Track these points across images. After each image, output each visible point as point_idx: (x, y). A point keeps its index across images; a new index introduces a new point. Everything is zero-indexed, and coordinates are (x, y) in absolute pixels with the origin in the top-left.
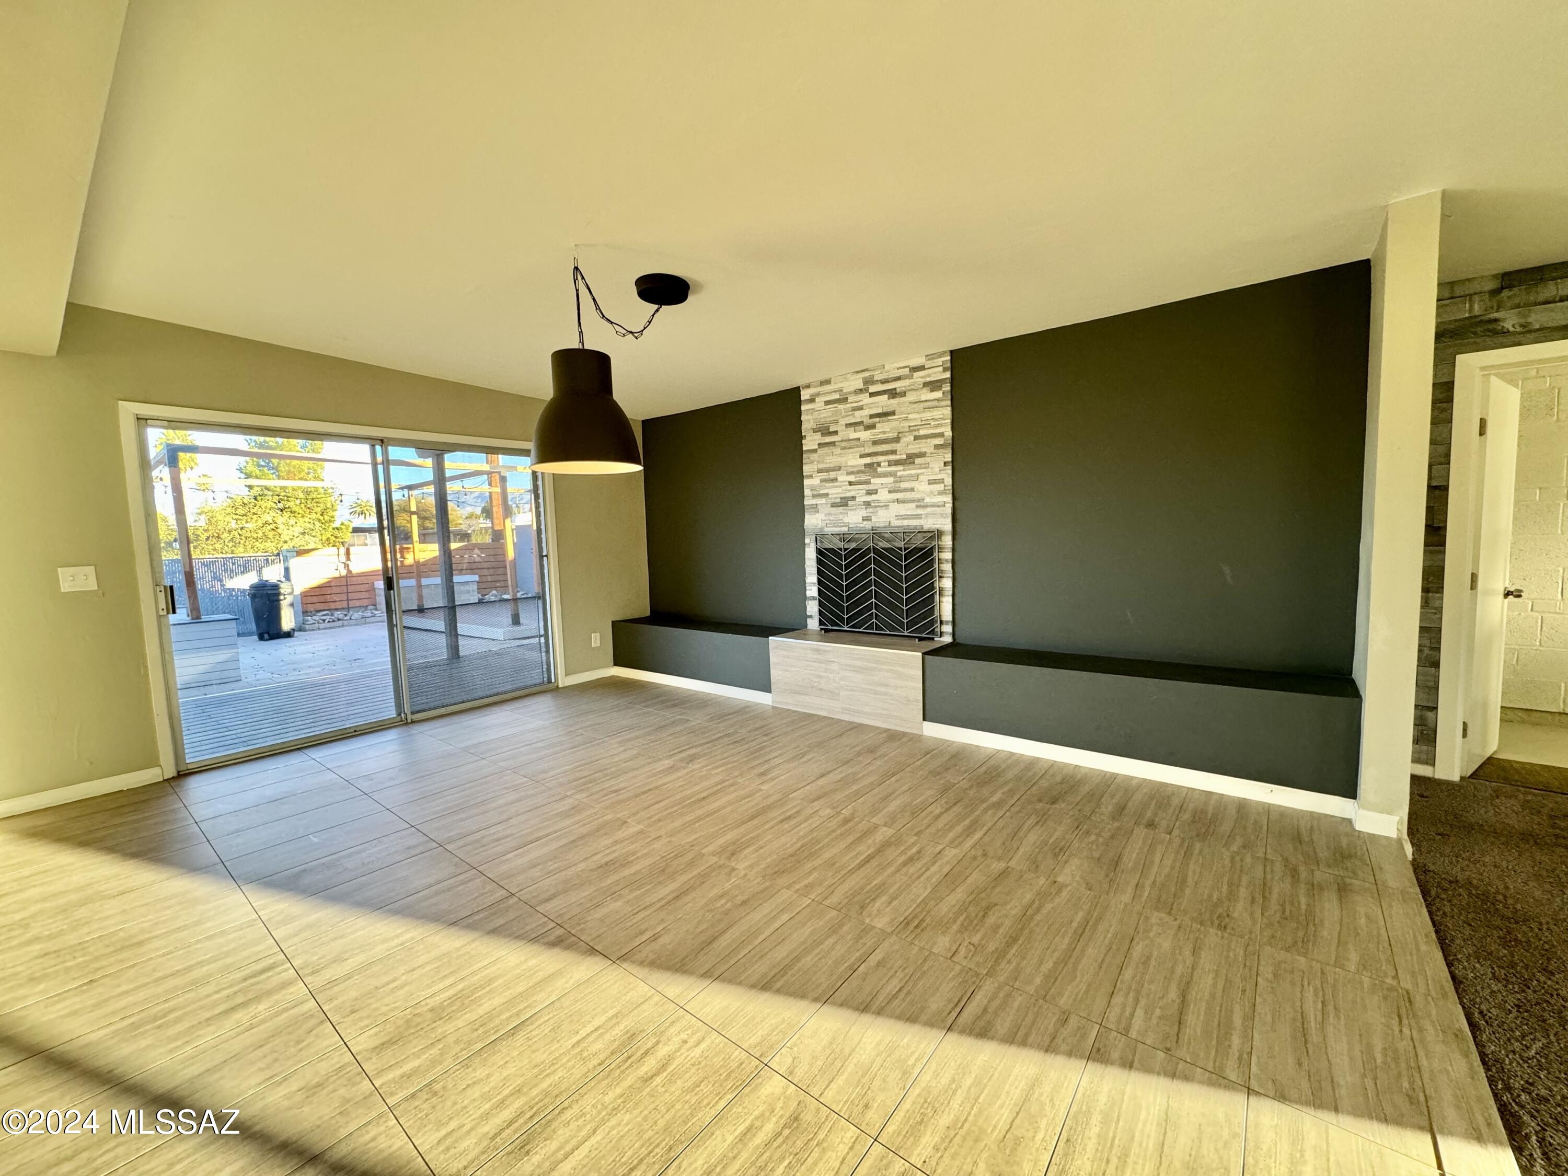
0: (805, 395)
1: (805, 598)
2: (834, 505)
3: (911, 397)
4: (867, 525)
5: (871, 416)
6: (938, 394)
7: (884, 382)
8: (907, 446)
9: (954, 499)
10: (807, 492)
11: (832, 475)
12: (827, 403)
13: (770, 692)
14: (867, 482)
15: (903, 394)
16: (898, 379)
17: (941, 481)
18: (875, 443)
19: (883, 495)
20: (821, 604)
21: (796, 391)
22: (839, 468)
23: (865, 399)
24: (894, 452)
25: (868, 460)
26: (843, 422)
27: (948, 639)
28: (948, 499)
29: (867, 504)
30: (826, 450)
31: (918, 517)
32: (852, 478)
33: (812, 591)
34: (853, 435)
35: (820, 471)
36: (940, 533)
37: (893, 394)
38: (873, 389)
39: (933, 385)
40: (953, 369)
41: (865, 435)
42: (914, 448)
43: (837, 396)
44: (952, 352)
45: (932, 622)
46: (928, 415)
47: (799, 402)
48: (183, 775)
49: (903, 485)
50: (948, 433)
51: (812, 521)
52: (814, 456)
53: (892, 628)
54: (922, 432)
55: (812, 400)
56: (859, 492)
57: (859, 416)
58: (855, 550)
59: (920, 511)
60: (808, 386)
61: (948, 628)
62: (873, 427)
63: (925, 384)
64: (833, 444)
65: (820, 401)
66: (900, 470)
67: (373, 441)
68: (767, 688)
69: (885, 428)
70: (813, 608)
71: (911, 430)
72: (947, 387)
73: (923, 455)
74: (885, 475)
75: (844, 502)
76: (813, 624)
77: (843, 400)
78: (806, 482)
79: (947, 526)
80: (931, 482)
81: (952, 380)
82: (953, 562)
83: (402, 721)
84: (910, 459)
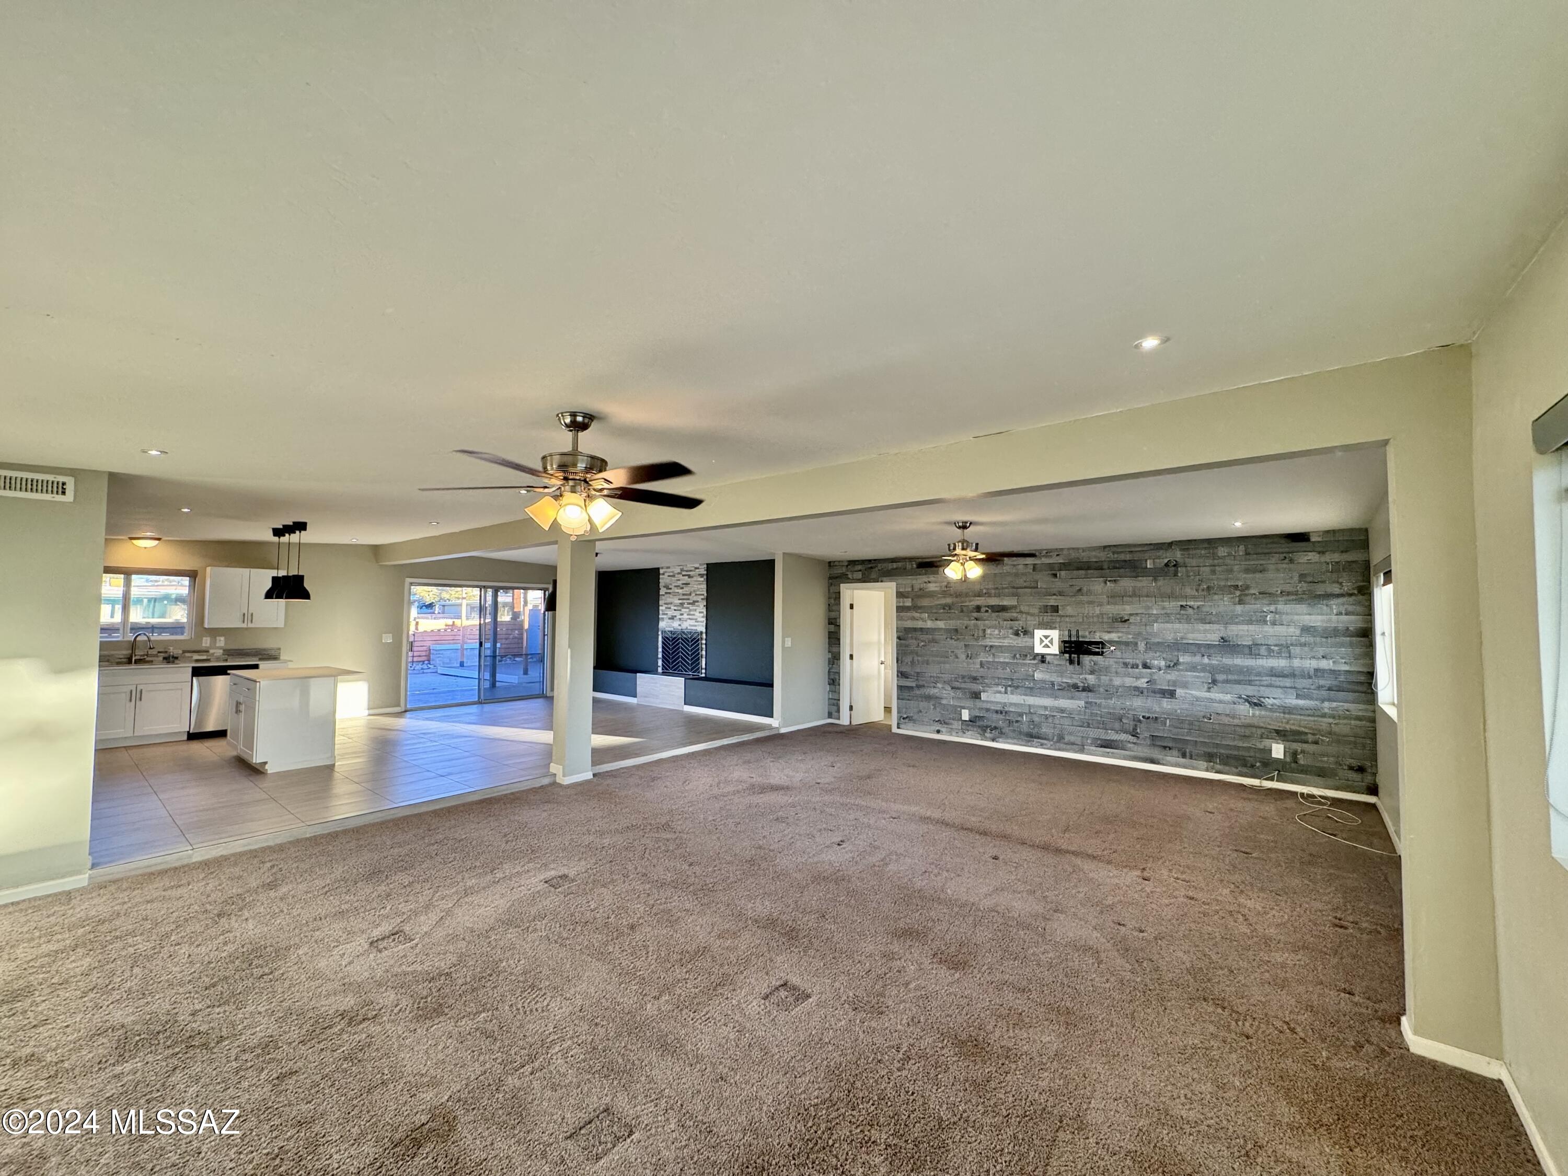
0: (661, 571)
1: (658, 658)
2: (670, 619)
3: (695, 579)
4: (680, 628)
5: (683, 584)
6: (702, 579)
7: (687, 571)
8: (693, 598)
9: (707, 620)
10: (661, 612)
11: (669, 606)
12: (669, 576)
13: (636, 697)
14: (680, 610)
15: (692, 577)
16: (691, 571)
17: (702, 612)
18: (683, 595)
19: (685, 616)
20: (663, 661)
21: (658, 569)
22: (671, 603)
23: (681, 577)
24: (688, 599)
25: (681, 601)
26: (674, 585)
27: (703, 675)
28: (704, 619)
29: (680, 619)
30: (668, 595)
31: (696, 626)
32: (676, 608)
33: (660, 656)
34: (677, 591)
35: (665, 604)
36: (702, 633)
37: (689, 576)
38: (684, 573)
39: (701, 575)
40: (707, 570)
41: (680, 591)
42: (695, 598)
43: (671, 574)
44: (707, 564)
45: (698, 669)
46: (699, 587)
47: (659, 574)
48: (406, 711)
49: (692, 613)
50: (706, 594)
51: (662, 625)
52: (663, 597)
53: (686, 671)
54: (698, 593)
55: (663, 574)
56: (677, 613)
57: (679, 583)
58: (675, 638)
59: (696, 624)
60: (662, 568)
61: (704, 671)
62: (682, 588)
63: (699, 575)
64: (670, 593)
65: (667, 574)
66: (691, 607)
67: (481, 587)
68: (635, 696)
69: (687, 590)
70: (660, 663)
71: (694, 591)
72: (705, 577)
73: (698, 602)
74: (686, 608)
75: (672, 618)
76: (660, 670)
77: (674, 576)
78: (661, 608)
79: (704, 631)
80: (700, 612)
81: (707, 575)
82: (706, 644)
83: (479, 702)
84: (694, 603)
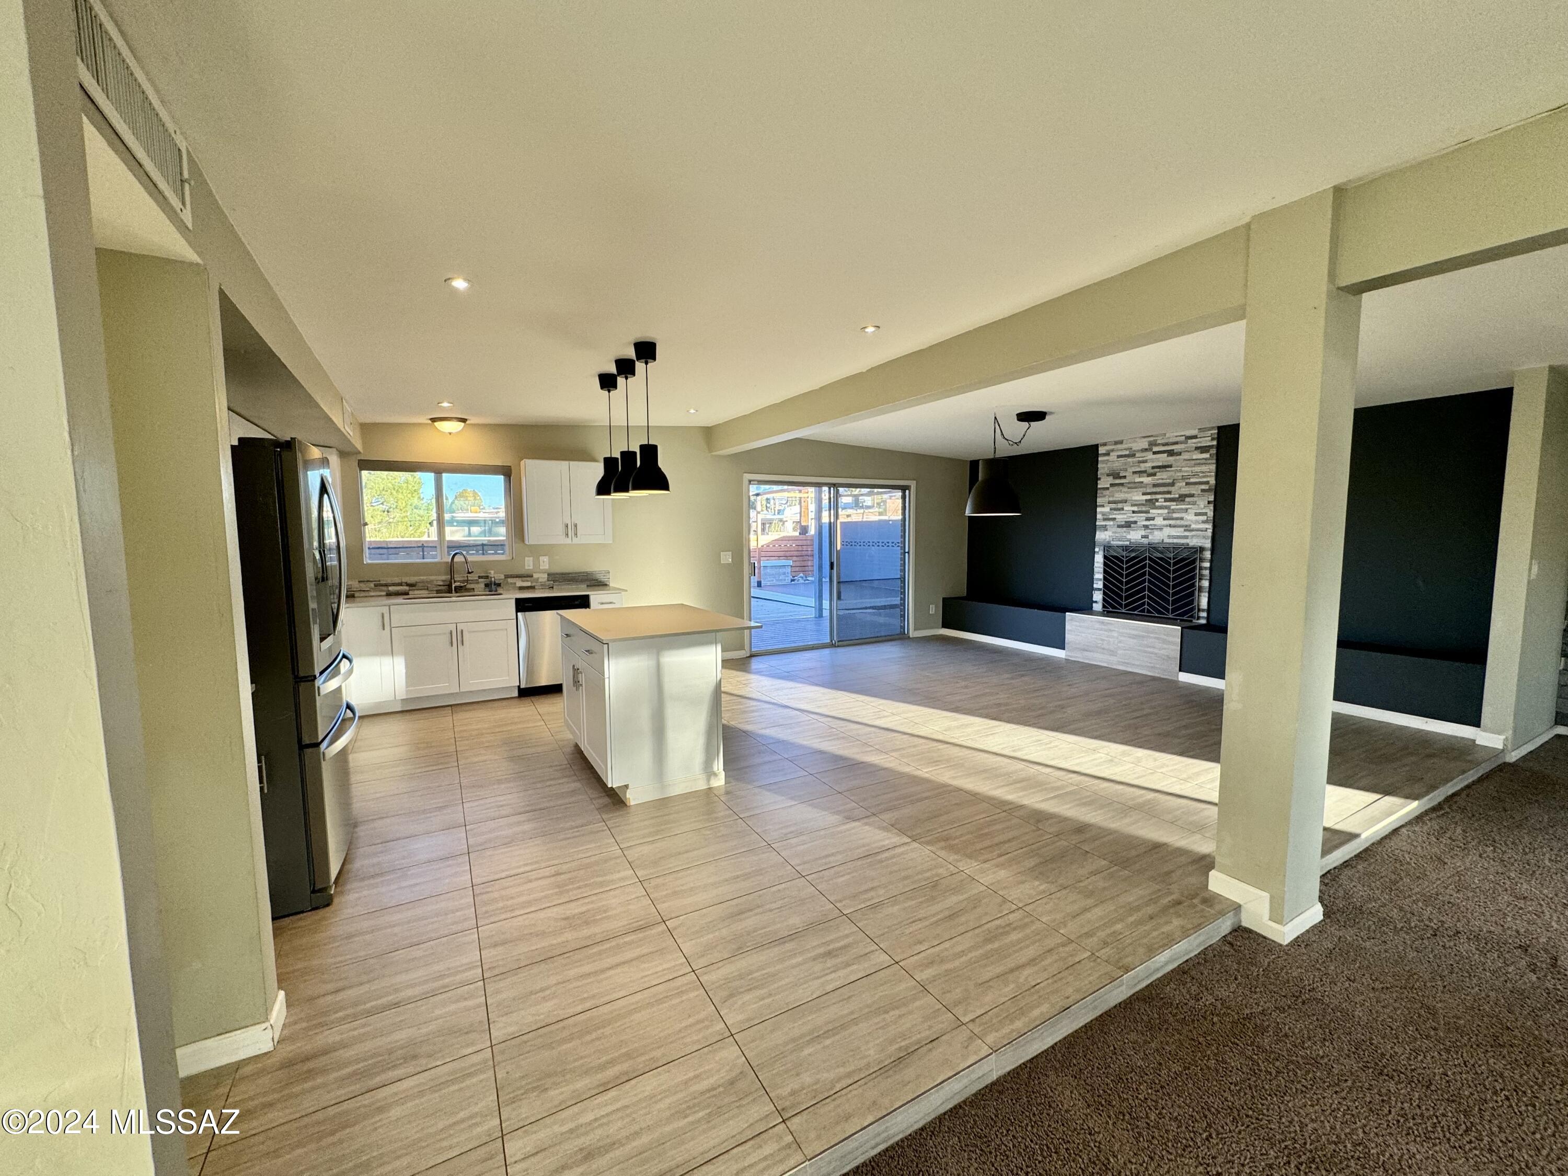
0: (1102, 450)
1: (1093, 589)
2: (1119, 526)
3: (1185, 456)
4: (1145, 541)
5: (1153, 468)
6: (1207, 455)
7: (1164, 445)
8: (1180, 488)
9: (1214, 527)
10: (1099, 516)
11: (1120, 506)
12: (1119, 457)
13: (1064, 649)
14: (1147, 512)
15: (1179, 454)
16: (1176, 443)
17: (1205, 514)
18: (1155, 486)
19: (1159, 521)
20: (1104, 593)
21: (1096, 447)
22: (1126, 501)
23: (1150, 456)
24: (1169, 493)
25: (1149, 497)
26: (1131, 470)
27: (1203, 621)
28: (1209, 526)
29: (1146, 527)
30: (1116, 488)
31: (1186, 537)
32: (1135, 509)
33: (1099, 584)
34: (1138, 480)
35: (1109, 503)
36: (1202, 549)
37: (1171, 453)
38: (1156, 449)
39: (1203, 449)
40: (1219, 438)
41: (1146, 480)
42: (1185, 491)
43: (1127, 453)
44: (1219, 428)
45: (1193, 609)
46: (1197, 469)
47: (1097, 455)
48: (752, 656)
49: (1175, 515)
50: (1213, 481)
51: (1100, 536)
52: (1107, 492)
53: (1159, 612)
54: (1192, 480)
55: (1108, 454)
56: (1141, 519)
57: (1143, 467)
58: (1134, 558)
59: (1187, 534)
60: (1105, 444)
61: (1204, 614)
62: (1154, 475)
63: (1197, 448)
64: (1122, 484)
65: (1113, 456)
66: (1174, 506)
68: (1062, 647)
69: (1162, 476)
70: (1098, 596)
71: (1183, 478)
72: (1214, 451)
73: (1192, 496)
74: (1161, 508)
75: (1128, 525)
76: (1098, 607)
77: (1133, 455)
78: (1099, 510)
79: (1208, 544)
80: (1196, 514)
81: (1218, 447)
82: (1211, 569)
83: (832, 645)
84: (1182, 498)
